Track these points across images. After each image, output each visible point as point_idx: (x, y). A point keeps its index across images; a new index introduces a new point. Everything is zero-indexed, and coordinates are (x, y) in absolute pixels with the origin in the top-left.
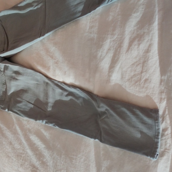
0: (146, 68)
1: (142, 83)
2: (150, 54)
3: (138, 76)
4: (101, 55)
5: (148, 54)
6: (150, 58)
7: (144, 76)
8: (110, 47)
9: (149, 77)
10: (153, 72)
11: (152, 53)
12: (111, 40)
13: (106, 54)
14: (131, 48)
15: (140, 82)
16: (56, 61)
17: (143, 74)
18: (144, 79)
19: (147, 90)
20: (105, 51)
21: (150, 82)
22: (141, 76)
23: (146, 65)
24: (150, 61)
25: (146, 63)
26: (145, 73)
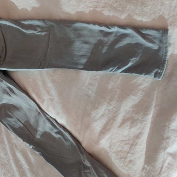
0: (133, 151)
1: (126, 161)
2: (139, 141)
3: (125, 154)
4: (95, 116)
5: (137, 140)
6: (139, 144)
7: (130, 156)
8: (105, 114)
9: (133, 159)
10: (138, 157)
11: (141, 141)
12: (106, 108)
13: (100, 118)
14: (123, 125)
15: (125, 160)
16: (51, 98)
17: (129, 155)
18: (129, 159)
19: (129, 170)
20: (99, 115)
21: (134, 164)
22: (127, 155)
23: (133, 148)
24: (138, 147)
25: (134, 146)
26: (131, 154)
